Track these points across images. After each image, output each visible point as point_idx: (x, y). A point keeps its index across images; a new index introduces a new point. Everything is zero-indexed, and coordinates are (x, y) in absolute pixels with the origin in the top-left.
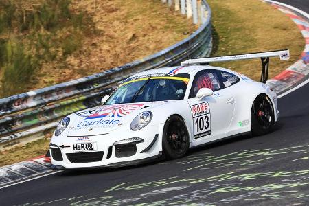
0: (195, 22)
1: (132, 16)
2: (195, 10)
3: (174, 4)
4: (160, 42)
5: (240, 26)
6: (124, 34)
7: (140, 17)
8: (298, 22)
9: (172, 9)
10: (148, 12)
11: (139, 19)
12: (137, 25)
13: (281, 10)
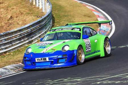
0: (44, 11)
1: (10, 7)
2: (43, 5)
3: (33, 2)
4: (25, 20)
5: (66, 14)
6: (6, 16)
7: (15, 7)
8: (96, 13)
9: (32, 4)
10: (19, 5)
11: (14, 8)
12: (13, 12)
13: (87, 7)
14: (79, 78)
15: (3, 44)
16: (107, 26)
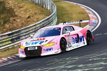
0: (51, 11)
1: (28, 9)
2: (51, 7)
3: (43, 5)
4: (38, 18)
5: (67, 13)
6: (25, 16)
8: (87, 11)
9: (43, 7)
10: (34, 8)
11: (30, 11)
12: (30, 13)
13: (81, 7)
14: (77, 57)
15: (23, 35)
16: (95, 20)
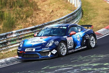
0: (75, 6)
1: (52, 3)
2: (75, 2)
4: (62, 13)
5: (92, 8)
6: (49, 10)
7: (55, 4)
9: (67, 1)
10: (58, 2)
12: (53, 7)
13: (108, 2)
14: (102, 55)
